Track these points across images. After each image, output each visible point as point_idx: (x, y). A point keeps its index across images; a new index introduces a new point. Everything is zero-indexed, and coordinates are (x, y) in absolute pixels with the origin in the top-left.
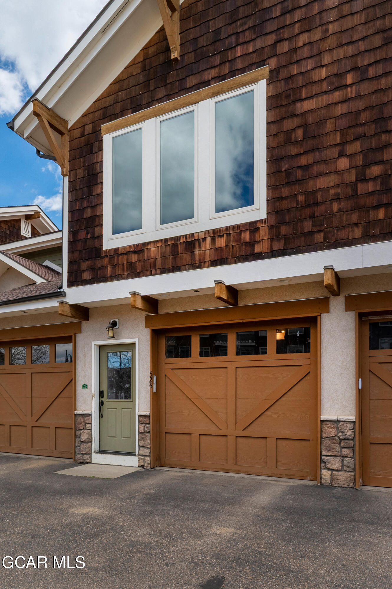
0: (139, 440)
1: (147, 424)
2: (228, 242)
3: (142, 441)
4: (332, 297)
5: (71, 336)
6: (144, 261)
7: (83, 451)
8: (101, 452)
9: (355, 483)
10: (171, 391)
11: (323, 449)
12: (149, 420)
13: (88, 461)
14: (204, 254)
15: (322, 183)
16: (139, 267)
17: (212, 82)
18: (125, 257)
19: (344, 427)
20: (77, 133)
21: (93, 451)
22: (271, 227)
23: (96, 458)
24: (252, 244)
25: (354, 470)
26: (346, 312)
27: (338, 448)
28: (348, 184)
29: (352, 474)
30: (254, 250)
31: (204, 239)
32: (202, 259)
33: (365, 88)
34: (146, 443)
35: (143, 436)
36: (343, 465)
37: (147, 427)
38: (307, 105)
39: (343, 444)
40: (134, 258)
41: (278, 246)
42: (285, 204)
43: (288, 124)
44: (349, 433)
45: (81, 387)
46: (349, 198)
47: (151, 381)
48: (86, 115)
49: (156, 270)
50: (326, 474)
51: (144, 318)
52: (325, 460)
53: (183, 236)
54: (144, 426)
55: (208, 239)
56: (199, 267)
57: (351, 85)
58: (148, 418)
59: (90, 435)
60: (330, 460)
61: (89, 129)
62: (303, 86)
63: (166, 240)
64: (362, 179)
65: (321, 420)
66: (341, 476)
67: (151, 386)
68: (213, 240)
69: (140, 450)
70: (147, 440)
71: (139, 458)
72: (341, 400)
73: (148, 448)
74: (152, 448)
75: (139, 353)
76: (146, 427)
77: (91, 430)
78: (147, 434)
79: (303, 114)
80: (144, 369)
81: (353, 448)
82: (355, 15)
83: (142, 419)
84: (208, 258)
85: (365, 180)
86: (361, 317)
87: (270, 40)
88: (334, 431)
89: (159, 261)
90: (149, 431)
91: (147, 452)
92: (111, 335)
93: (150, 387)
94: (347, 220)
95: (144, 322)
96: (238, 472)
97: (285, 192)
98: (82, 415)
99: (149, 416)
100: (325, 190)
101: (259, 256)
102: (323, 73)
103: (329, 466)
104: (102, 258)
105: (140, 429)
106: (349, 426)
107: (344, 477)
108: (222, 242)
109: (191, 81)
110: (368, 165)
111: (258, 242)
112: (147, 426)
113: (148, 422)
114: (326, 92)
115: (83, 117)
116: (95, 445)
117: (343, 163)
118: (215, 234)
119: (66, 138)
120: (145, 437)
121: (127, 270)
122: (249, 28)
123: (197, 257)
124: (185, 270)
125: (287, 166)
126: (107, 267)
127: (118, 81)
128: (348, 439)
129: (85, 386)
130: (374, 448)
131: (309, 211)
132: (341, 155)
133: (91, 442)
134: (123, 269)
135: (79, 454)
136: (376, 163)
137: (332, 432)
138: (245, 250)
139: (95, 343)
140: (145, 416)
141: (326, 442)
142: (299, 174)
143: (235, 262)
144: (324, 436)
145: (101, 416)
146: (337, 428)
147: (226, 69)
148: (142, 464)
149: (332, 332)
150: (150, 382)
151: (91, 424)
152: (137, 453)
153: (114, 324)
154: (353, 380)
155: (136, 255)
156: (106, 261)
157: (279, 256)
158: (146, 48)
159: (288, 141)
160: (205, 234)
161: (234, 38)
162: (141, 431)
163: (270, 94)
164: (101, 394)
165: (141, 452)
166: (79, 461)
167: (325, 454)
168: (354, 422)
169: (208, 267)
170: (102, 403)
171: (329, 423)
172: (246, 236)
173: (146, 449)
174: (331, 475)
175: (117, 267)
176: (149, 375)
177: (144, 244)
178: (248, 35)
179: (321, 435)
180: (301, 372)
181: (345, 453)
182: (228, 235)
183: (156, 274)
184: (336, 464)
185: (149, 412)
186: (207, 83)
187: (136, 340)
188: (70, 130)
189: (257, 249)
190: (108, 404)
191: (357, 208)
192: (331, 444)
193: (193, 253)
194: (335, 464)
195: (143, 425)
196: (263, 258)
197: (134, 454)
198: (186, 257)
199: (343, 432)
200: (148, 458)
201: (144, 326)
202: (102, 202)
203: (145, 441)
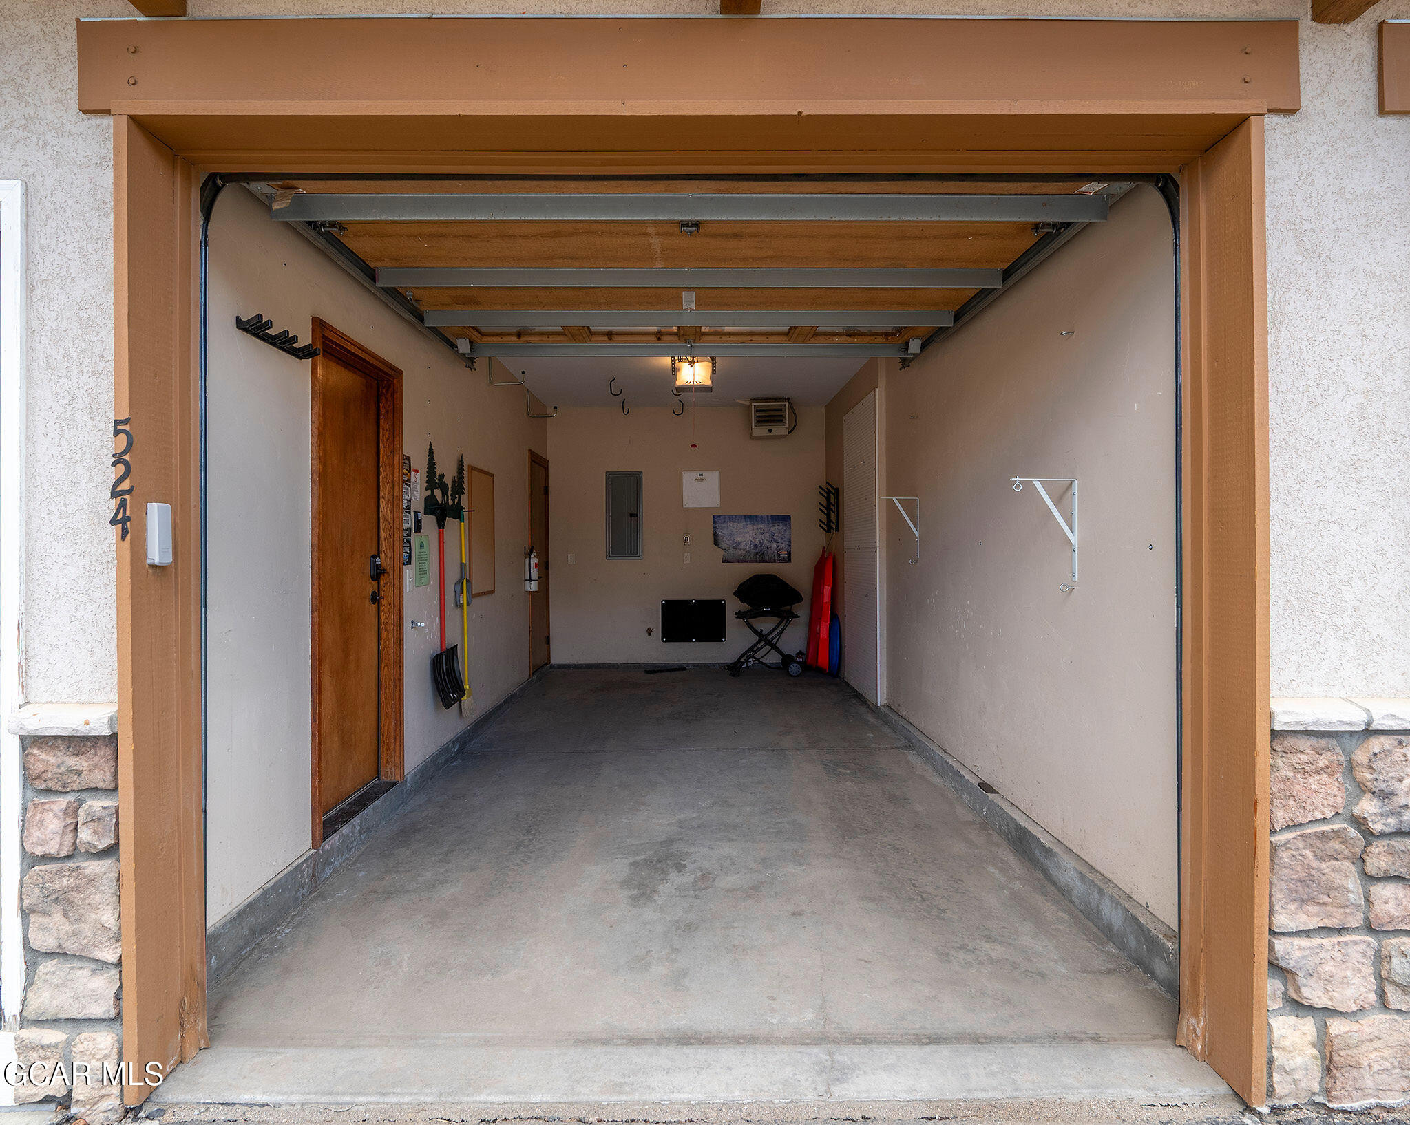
0: (25, 913)
1: (94, 790)
3: (58, 917)
4: (1307, 26)
11: (1282, 897)
12: (108, 768)
19: (1394, 764)
26: (1381, 121)
27: (1352, 886)
34: (86, 929)
35: (66, 882)
36: (1382, 983)
37: (94, 819)
39: (1379, 861)
47: (125, 486)
50: (1294, 1044)
51: (69, 46)
52: (1290, 964)
54: (72, 811)
58: (107, 752)
60: (1316, 959)
65: (1277, 728)
66: (1377, 1044)
67: (124, 518)
69: (38, 983)
70: (93, 908)
71: (23, 1048)
72: (1355, 609)
73: (104, 964)
74: (130, 967)
75: (29, 288)
76: (81, 817)
78: (95, 867)
80: (73, 399)
83: (46, 759)
88: (1334, 790)
90: (107, 841)
91: (95, 995)
93: (112, 532)
95: (70, 73)
99: (113, 739)
103: (1313, 994)
105: (36, 834)
107: (1388, 1050)
112: (96, 804)
113: (101, 778)
120: (77, 888)
137: (1323, 796)
140: (77, 743)
144: (1279, 817)
146: (1353, 772)
148: (57, 1087)
149: (1307, 226)
150: (114, 494)
152: (11, 1008)
162: (39, 851)
165: (45, 1000)
167: (1293, 926)
171: (1304, 744)
173: (86, 972)
174: (1323, 1044)
181: (1391, 908)
184: (1345, 976)
185: (113, 709)
192: (1315, 864)
194: (1344, 981)
195: (62, 802)
199: (1385, 795)
200: (104, 1040)
201: (73, 98)
203: (80, 920)
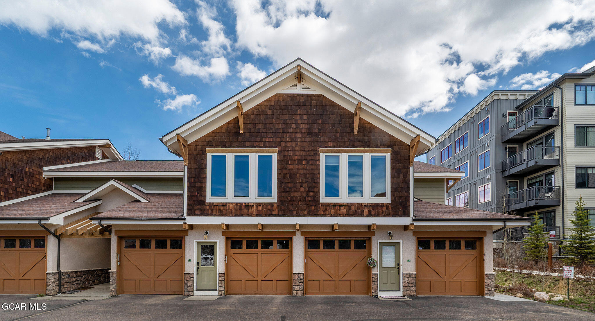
0: (219, 284)
2: (262, 208)
3: (221, 284)
4: (297, 231)
5: (183, 237)
6: (227, 210)
7: (189, 290)
8: (197, 290)
9: (303, 294)
10: (233, 262)
11: (293, 283)
13: (192, 295)
14: (253, 211)
15: (295, 194)
16: (225, 212)
17: (256, 147)
18: (218, 207)
19: (300, 275)
20: (193, 148)
21: (194, 290)
22: (278, 206)
23: (196, 293)
24: (272, 210)
25: (303, 290)
26: (301, 236)
27: (298, 283)
28: (303, 197)
29: (303, 291)
30: (272, 213)
31: (253, 206)
32: (252, 213)
33: (309, 167)
35: (221, 282)
36: (300, 289)
37: (223, 278)
38: (291, 167)
39: (300, 281)
40: (222, 208)
41: (280, 213)
42: (283, 199)
43: (285, 171)
44: (302, 278)
45: (188, 261)
46: (303, 201)
48: (198, 141)
49: (232, 214)
50: (294, 292)
52: (294, 287)
53: (244, 203)
55: (255, 206)
56: (251, 216)
57: (304, 165)
59: (193, 283)
61: (199, 148)
62: (289, 160)
63: (237, 203)
64: (307, 195)
65: (293, 273)
67: (225, 261)
68: (257, 206)
70: (223, 283)
71: (219, 291)
72: (299, 266)
74: (225, 287)
75: (219, 246)
77: (193, 280)
78: (223, 281)
79: (289, 170)
80: (221, 253)
81: (303, 282)
82: (306, 142)
83: (220, 275)
84: (254, 213)
85: (309, 197)
86: (306, 238)
87: (278, 140)
89: (234, 211)
91: (223, 289)
92: (206, 238)
94: (303, 208)
95: (221, 233)
96: (262, 294)
97: (283, 194)
98: (189, 274)
99: (224, 274)
100: (296, 197)
101: (274, 215)
102: (296, 158)
103: (295, 289)
104: (205, 205)
106: (302, 275)
107: (300, 293)
108: (260, 208)
109: (248, 144)
110: (309, 191)
111: (274, 210)
113: (223, 276)
114: (297, 164)
115: (196, 141)
116: (195, 288)
117: (302, 189)
118: (258, 205)
119: (187, 149)
121: (219, 212)
122: (271, 133)
123: (250, 212)
124: (245, 216)
125: (284, 186)
126: (208, 210)
127: (214, 132)
128: (301, 280)
129: (190, 260)
130: (309, 282)
131: (291, 203)
132: (301, 186)
133: (193, 286)
134: (217, 212)
135: (186, 292)
136: (312, 192)
137: (297, 277)
138: (269, 213)
139: (195, 241)
140: (222, 274)
141: (295, 281)
142: (288, 189)
143: (265, 216)
144: (294, 279)
145: (198, 274)
146: (298, 276)
147: (262, 144)
148: (221, 294)
149: (296, 243)
150: (225, 259)
151: (193, 278)
152: (218, 289)
153: (207, 233)
154: (303, 259)
155: (223, 207)
156: (208, 207)
157: (281, 216)
158: (228, 123)
159: (284, 177)
160: (253, 204)
161: (265, 134)
162: (220, 280)
163: (278, 159)
164: (198, 264)
165: (220, 289)
166: (187, 295)
167: (294, 285)
168: (303, 274)
169: (254, 216)
170: (198, 268)
171: (295, 274)
172: (270, 207)
173: (222, 287)
174: (296, 292)
175: (213, 211)
176: (225, 256)
177: (226, 203)
178: (270, 135)
179: (293, 279)
180: (286, 256)
181: (301, 284)
182: (263, 206)
183: (232, 216)
184: (297, 288)
185: (223, 272)
186: (255, 147)
187: (218, 241)
188: (188, 145)
189: (273, 213)
190: (201, 268)
191: (306, 204)
193: (248, 210)
195: (221, 277)
196: (276, 216)
197: (216, 290)
198: (245, 211)
199: (300, 277)
200: (223, 291)
201: (222, 235)
202: (206, 181)
